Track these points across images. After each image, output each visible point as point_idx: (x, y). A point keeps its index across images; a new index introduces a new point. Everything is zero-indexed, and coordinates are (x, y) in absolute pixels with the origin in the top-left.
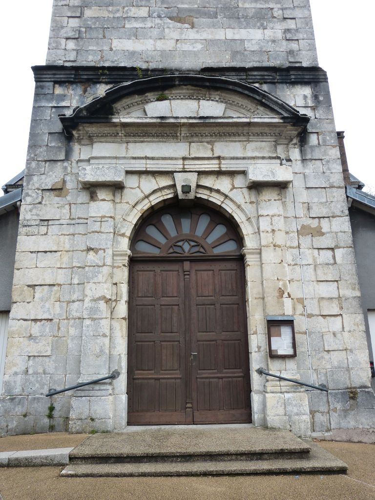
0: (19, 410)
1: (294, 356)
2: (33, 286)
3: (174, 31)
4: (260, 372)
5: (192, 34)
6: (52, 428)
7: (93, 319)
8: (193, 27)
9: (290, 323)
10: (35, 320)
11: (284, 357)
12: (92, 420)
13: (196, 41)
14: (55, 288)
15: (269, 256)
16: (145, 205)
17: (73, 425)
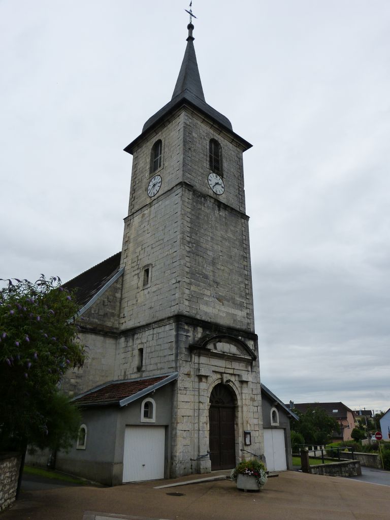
0: (183, 467)
1: (251, 444)
2: (183, 416)
3: (218, 306)
4: (241, 450)
5: (223, 308)
6: (192, 473)
7: (203, 431)
8: (223, 305)
9: (249, 433)
10: (185, 431)
11: (248, 445)
12: (207, 469)
13: (224, 312)
14: (190, 417)
15: (245, 409)
16: (213, 385)
17: (202, 471)
